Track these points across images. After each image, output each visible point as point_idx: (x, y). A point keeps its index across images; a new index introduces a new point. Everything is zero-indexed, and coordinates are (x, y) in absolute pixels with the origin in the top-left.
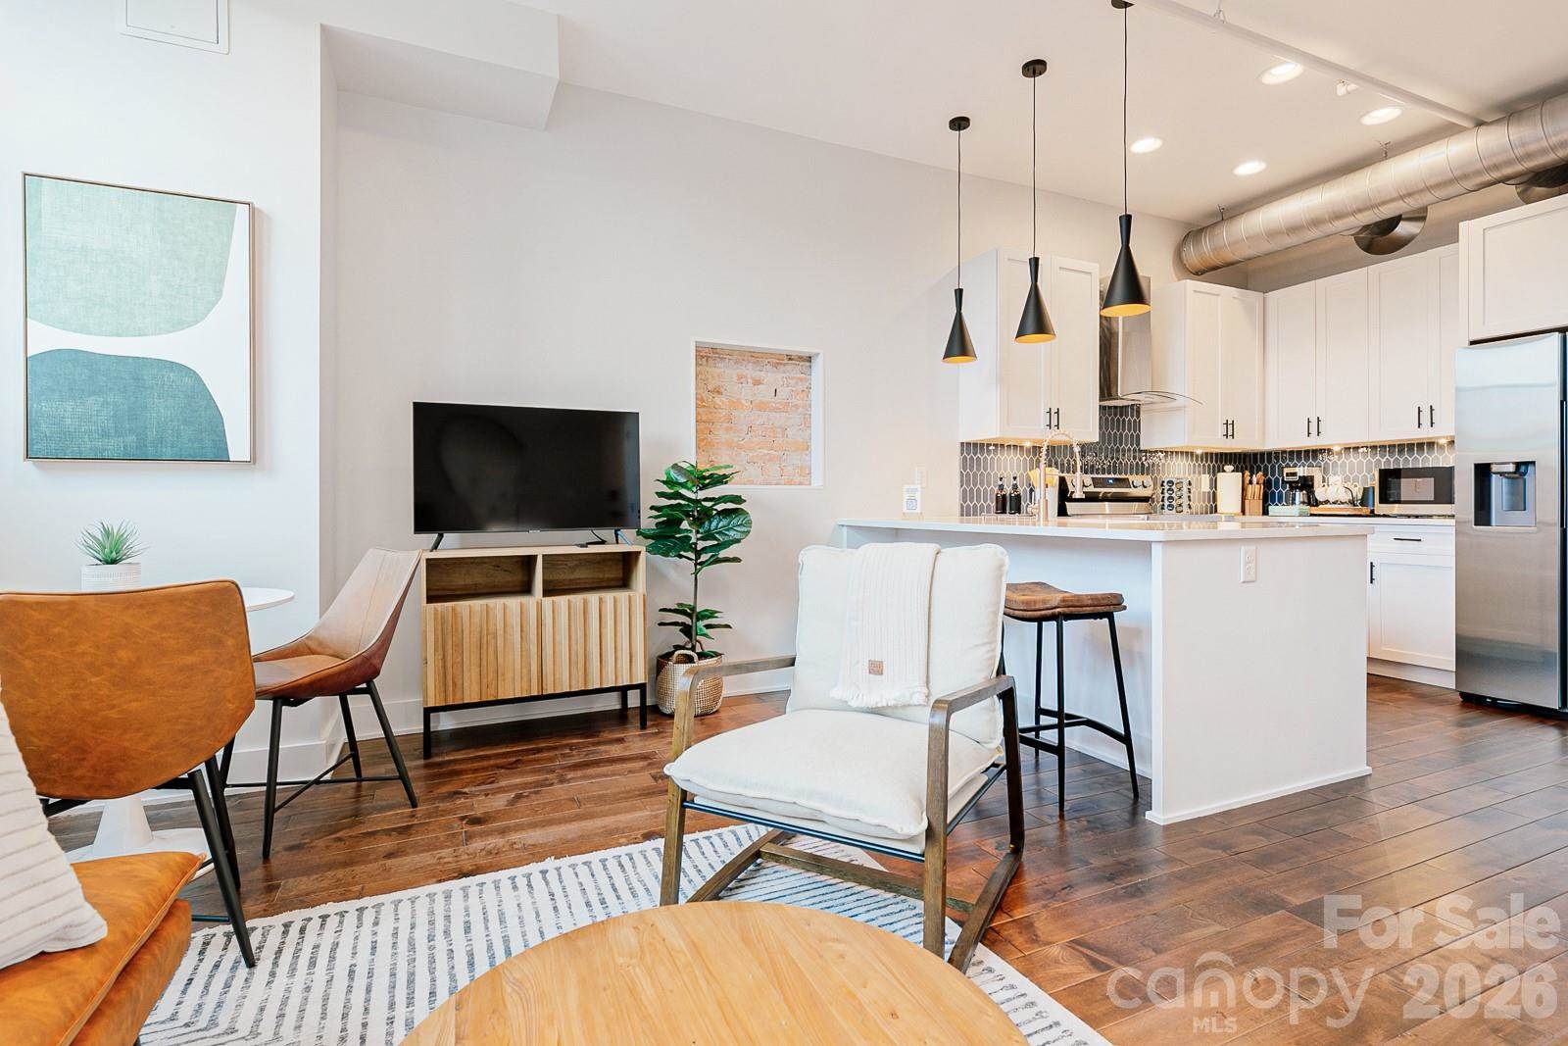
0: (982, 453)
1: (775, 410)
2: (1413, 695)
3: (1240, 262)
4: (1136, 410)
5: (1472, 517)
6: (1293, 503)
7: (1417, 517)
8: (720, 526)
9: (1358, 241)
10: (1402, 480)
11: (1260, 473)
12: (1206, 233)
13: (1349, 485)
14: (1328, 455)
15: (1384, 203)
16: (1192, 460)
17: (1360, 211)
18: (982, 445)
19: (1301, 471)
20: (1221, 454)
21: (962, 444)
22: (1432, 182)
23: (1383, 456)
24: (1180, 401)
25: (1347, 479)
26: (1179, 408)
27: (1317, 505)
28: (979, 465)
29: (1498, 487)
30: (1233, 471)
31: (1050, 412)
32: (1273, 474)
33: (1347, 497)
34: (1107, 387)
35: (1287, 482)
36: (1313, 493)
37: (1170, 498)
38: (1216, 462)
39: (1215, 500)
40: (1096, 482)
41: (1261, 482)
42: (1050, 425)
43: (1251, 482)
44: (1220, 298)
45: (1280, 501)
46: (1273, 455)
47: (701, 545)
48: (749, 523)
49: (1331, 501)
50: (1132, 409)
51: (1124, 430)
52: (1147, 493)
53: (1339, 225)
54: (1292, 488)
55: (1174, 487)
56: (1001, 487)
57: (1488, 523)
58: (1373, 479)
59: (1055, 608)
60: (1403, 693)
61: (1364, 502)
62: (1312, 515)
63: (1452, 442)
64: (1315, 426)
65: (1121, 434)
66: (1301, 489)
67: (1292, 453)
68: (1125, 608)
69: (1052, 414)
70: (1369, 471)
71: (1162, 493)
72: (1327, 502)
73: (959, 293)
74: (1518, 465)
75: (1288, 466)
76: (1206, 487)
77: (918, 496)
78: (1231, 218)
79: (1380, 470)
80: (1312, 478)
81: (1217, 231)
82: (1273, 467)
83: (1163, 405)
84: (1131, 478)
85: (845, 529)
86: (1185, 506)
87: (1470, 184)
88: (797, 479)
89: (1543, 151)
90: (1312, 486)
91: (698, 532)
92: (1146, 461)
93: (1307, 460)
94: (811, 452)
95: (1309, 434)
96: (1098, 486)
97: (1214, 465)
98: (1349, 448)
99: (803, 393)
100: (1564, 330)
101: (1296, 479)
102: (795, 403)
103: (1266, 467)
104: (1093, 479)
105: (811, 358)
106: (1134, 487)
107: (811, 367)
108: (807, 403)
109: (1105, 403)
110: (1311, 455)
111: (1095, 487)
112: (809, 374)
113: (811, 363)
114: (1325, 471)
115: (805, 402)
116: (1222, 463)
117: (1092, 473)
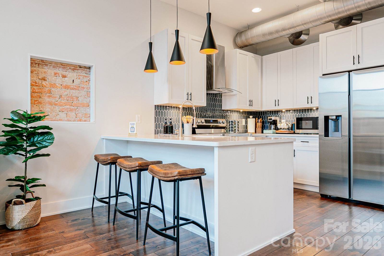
0: (163, 109)
1: (73, 89)
2: (307, 195)
3: (255, 44)
4: (220, 95)
5: (323, 134)
6: (271, 129)
7: (307, 134)
8: (38, 140)
9: (290, 40)
10: (303, 121)
11: (261, 119)
12: (243, 33)
13: (287, 123)
14: (281, 112)
15: (298, 26)
16: (239, 114)
17: (290, 28)
18: (163, 106)
19: (273, 118)
20: (249, 112)
21: (155, 106)
22: (311, 20)
23: (297, 113)
24: (235, 92)
25: (287, 121)
26: (234, 95)
27: (278, 130)
28: (162, 114)
29: (331, 124)
30: (252, 118)
31: (188, 94)
32: (265, 119)
33: (287, 127)
34: (210, 86)
35: (269, 122)
36: (277, 125)
37: (232, 127)
39: (247, 128)
41: (261, 122)
42: (188, 99)
43: (258, 122)
44: (248, 56)
45: (267, 129)
47: (29, 149)
48: (53, 139)
49: (282, 128)
50: (219, 95)
51: (216, 103)
52: (224, 125)
53: (284, 33)
54: (270, 124)
55: (233, 123)
56: (166, 123)
57: (328, 136)
58: (294, 121)
59: (175, 176)
60: (304, 195)
61: (292, 129)
62: (277, 133)
63: (317, 109)
64: (277, 102)
65: (215, 104)
66: (273, 125)
67: (270, 112)
68: (205, 174)
69: (189, 94)
70: (293, 118)
71: (229, 125)
72: (281, 129)
73: (151, 44)
74: (337, 116)
75: (269, 116)
76: (244, 123)
77: (135, 126)
78: (251, 28)
79: (297, 118)
80: (276, 120)
81: (247, 33)
82: (265, 117)
83: (229, 94)
84: (219, 120)
85: (104, 140)
86: (237, 130)
87: (323, 21)
88: (84, 119)
89: (343, 12)
90: (277, 123)
91: (27, 143)
92: (224, 114)
93: (275, 114)
94: (90, 107)
95: (275, 105)
96: (207, 123)
97: (246, 116)
98: (287, 111)
99: (87, 82)
100: (349, 72)
101: (272, 121)
102: (82, 86)
103: (263, 117)
104: (205, 120)
105: (90, 67)
106: (220, 123)
107: (90, 71)
108: (88, 86)
109: (209, 92)
110: (276, 112)
111: (206, 123)
112: (89, 74)
113: (90, 69)
114: (280, 118)
115: (87, 86)
116: (249, 115)
117: (205, 118)
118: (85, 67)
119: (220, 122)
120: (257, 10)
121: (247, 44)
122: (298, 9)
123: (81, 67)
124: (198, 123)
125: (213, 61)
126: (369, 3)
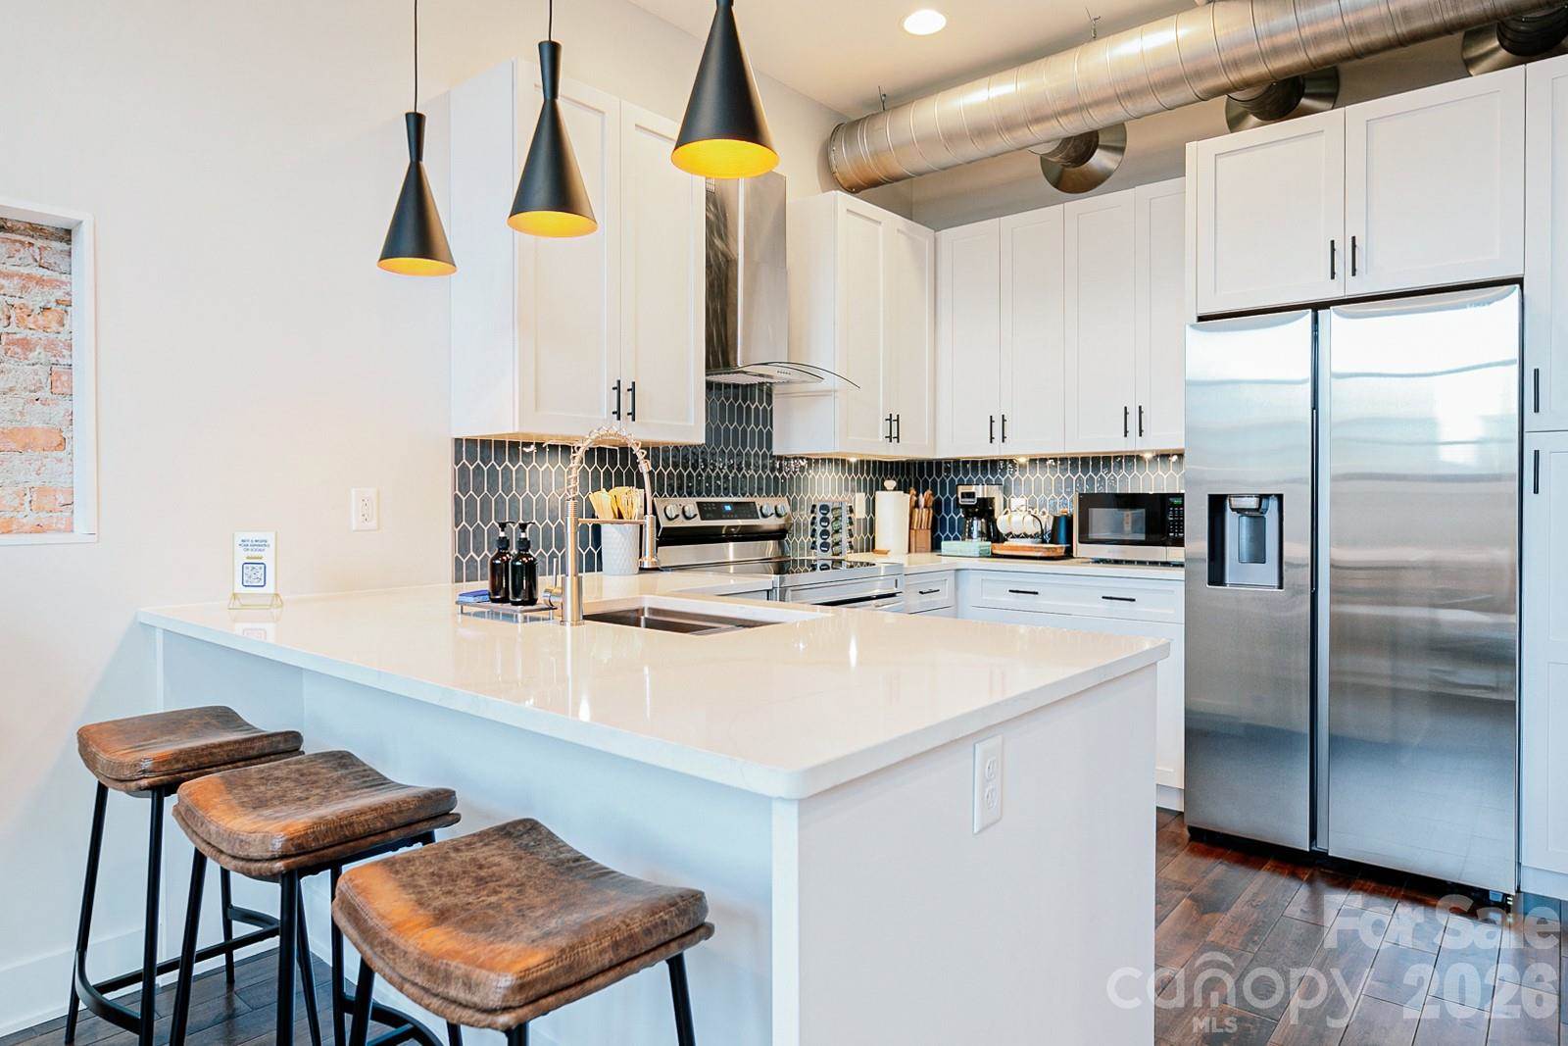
0: (513, 461)
3: (909, 177)
4: (766, 391)
5: (1203, 571)
6: (970, 537)
9: (1046, 169)
11: (929, 492)
12: (863, 125)
13: (1037, 512)
14: (1011, 468)
15: (1096, 104)
16: (843, 472)
17: (1066, 112)
18: (500, 444)
19: (980, 491)
20: (881, 463)
21: (458, 442)
22: (1157, 77)
24: (828, 382)
25: (1032, 504)
26: (826, 393)
27: (999, 541)
28: (493, 483)
29: (1236, 530)
30: (895, 490)
31: (618, 388)
32: (944, 493)
33: (1033, 528)
34: (720, 350)
35: (963, 506)
36: (994, 522)
37: (825, 533)
38: (874, 475)
39: (872, 531)
40: (705, 510)
41: (930, 504)
42: (618, 413)
43: (917, 505)
44: (880, 228)
45: (953, 533)
46: (943, 465)
49: (1016, 534)
50: (761, 391)
51: (748, 423)
52: (782, 524)
53: (1025, 135)
54: (967, 516)
55: (828, 515)
57: (1223, 583)
58: (1071, 504)
61: (1056, 538)
62: (995, 556)
64: (999, 427)
65: (744, 431)
66: (980, 518)
67: (966, 463)
69: (623, 389)
70: (1058, 492)
72: (1012, 536)
73: (416, 122)
74: (1260, 497)
75: (962, 483)
76: (860, 512)
78: (895, 108)
80: (992, 500)
81: (878, 124)
82: (943, 483)
83: (804, 387)
84: (759, 502)
85: (158, 632)
88: (30, 519)
89: (1293, 47)
90: (992, 512)
92: (781, 476)
93: (984, 474)
94: (71, 453)
95: (992, 438)
96: (708, 515)
97: (871, 479)
98: (1033, 461)
99: (47, 313)
100: (1317, 307)
101: (974, 502)
102: (18, 336)
103: (934, 483)
104: (698, 503)
105: (69, 232)
106: (764, 516)
107: (69, 254)
108: (60, 336)
109: (715, 378)
110: (989, 467)
111: (702, 519)
112: (63, 268)
113: (69, 242)
114: (1006, 491)
115: (52, 336)
116: (880, 475)
117: (699, 494)
118: (36, 230)
119: (764, 511)
120: (925, 22)
121: (878, 174)
122: (1094, 31)
123: (9, 224)
124: (669, 519)
125: (736, 241)
126: (1406, 14)
